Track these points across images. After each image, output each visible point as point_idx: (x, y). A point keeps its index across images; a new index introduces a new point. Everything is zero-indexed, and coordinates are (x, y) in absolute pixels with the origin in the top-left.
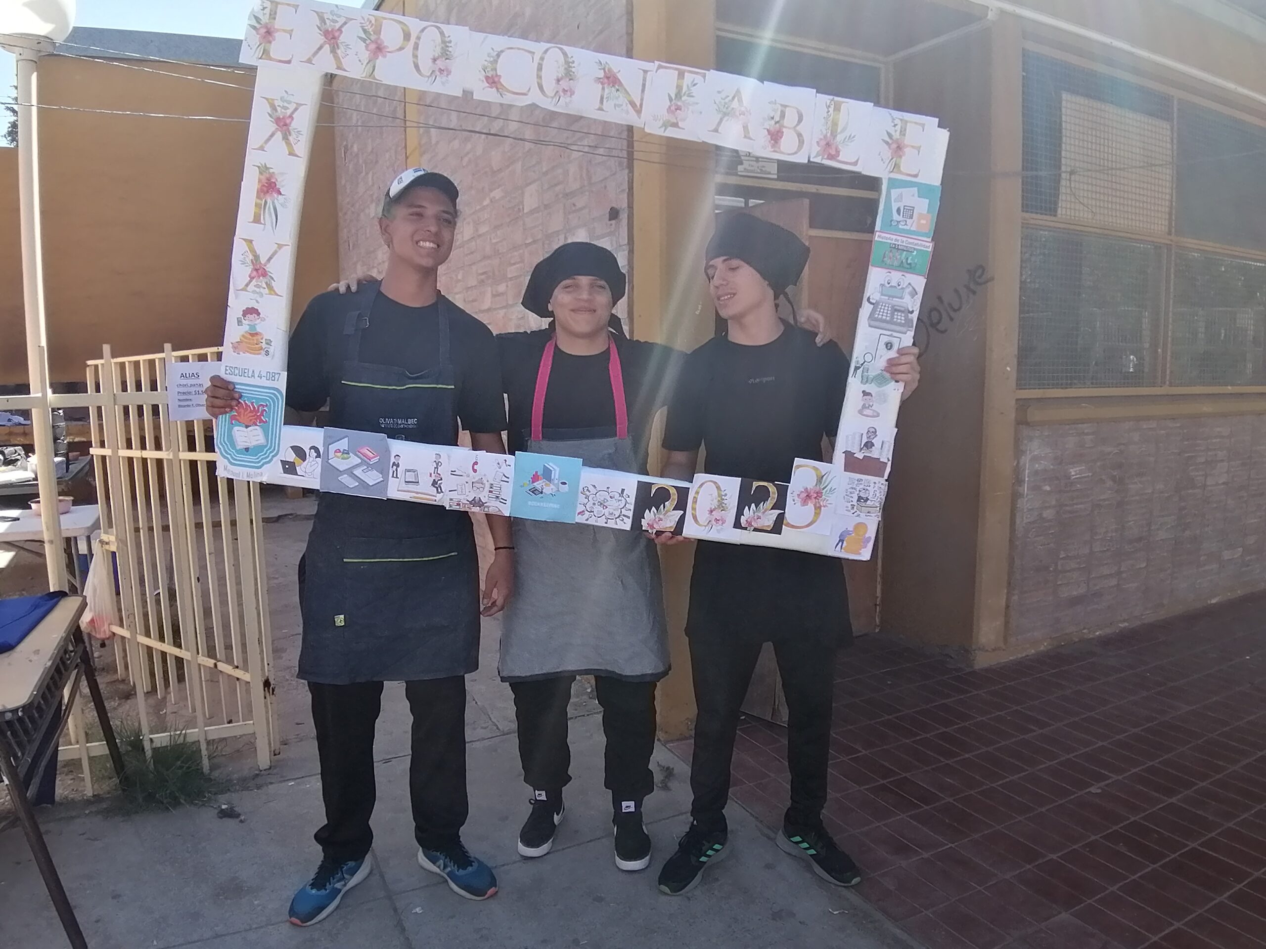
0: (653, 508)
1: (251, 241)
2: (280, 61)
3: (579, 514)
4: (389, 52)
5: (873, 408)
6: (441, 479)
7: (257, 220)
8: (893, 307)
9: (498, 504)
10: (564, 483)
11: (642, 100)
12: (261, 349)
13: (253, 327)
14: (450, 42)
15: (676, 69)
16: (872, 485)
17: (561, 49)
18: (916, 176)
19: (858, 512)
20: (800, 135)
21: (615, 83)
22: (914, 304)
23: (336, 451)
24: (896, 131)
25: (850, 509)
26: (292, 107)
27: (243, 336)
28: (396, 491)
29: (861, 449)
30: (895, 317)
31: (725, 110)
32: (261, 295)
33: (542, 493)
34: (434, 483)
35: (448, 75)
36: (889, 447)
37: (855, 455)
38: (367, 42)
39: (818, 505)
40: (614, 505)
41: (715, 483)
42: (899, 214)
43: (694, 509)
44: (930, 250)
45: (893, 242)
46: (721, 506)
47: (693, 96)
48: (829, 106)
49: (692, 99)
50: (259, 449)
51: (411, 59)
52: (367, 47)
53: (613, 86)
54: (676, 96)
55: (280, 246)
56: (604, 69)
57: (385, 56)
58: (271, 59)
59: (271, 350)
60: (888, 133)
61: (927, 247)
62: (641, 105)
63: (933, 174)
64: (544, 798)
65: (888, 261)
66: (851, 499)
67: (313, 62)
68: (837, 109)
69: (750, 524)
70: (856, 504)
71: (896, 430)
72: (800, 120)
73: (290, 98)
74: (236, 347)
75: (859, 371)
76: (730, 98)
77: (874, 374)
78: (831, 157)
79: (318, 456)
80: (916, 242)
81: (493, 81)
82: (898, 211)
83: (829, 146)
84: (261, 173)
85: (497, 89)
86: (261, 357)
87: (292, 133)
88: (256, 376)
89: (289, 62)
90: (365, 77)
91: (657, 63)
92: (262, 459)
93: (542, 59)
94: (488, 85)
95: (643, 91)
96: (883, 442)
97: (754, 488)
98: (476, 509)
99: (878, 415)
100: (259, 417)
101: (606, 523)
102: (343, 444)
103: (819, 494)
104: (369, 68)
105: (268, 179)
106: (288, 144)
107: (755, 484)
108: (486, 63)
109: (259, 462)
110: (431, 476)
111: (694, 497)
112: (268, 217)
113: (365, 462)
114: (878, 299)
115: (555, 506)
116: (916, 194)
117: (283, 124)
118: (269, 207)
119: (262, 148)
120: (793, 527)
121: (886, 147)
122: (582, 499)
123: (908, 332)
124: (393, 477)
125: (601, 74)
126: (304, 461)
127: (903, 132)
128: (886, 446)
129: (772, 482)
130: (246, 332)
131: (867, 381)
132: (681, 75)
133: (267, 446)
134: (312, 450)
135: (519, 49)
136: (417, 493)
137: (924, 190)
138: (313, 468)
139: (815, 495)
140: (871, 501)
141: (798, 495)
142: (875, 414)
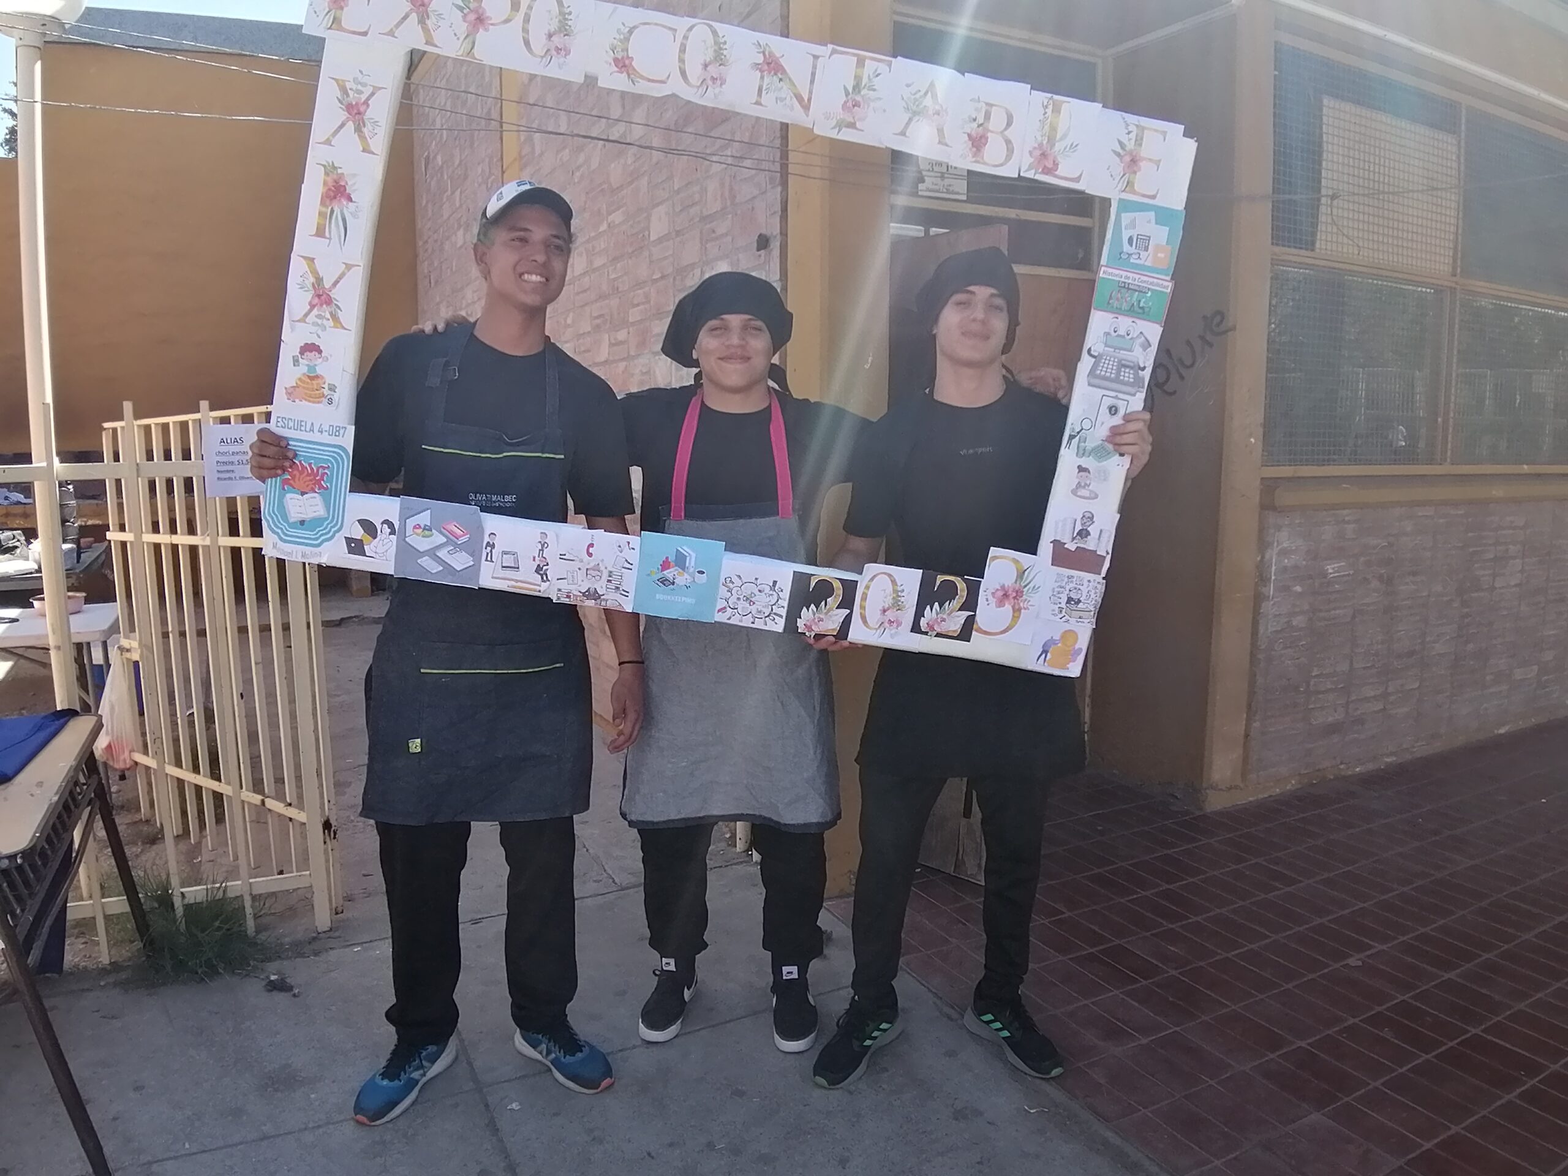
0: (812, 605)
1: (312, 260)
2: (354, 33)
3: (719, 611)
4: (492, 24)
5: (1090, 487)
6: (547, 564)
7: (320, 233)
8: (1120, 361)
9: (617, 596)
10: (701, 572)
11: (811, 92)
12: (324, 396)
13: (312, 368)
14: (570, 13)
15: (854, 55)
16: (1086, 583)
17: (710, 26)
18: (1153, 197)
19: (1067, 617)
20: (1008, 142)
21: (778, 71)
22: (1147, 359)
23: (416, 527)
24: (1130, 140)
25: (1057, 612)
26: (368, 91)
27: (300, 379)
28: (491, 578)
29: (1074, 539)
30: (1122, 374)
31: (914, 108)
32: (324, 328)
33: (673, 583)
34: (539, 569)
35: (566, 55)
36: (1110, 537)
37: (1066, 546)
38: (466, 11)
39: (1017, 607)
40: (763, 601)
41: (890, 576)
42: (1131, 246)
43: (862, 607)
44: (1169, 290)
45: (1123, 280)
46: (897, 605)
47: (874, 90)
48: (1046, 107)
49: (871, 92)
50: (317, 522)
51: (520, 34)
52: (465, 15)
53: (775, 74)
54: (854, 89)
55: (349, 267)
56: (764, 53)
57: (486, 30)
58: (341, 29)
59: (336, 397)
60: (1120, 143)
61: (1164, 287)
62: (810, 99)
63: (1176, 197)
64: (672, 968)
65: (1116, 304)
66: (1058, 600)
67: (396, 35)
68: (1057, 110)
69: (932, 628)
70: (1064, 607)
71: (1119, 516)
72: (1009, 124)
73: (365, 80)
74: (291, 393)
75: (1075, 441)
76: (922, 93)
77: (1093, 445)
78: (1047, 171)
79: (393, 532)
80: (1151, 280)
81: (623, 64)
82: (1130, 240)
83: (1044, 157)
84: (327, 174)
85: (629, 75)
86: (322, 407)
87: (369, 125)
88: (316, 429)
89: (365, 34)
90: (462, 56)
91: (830, 47)
92: (322, 535)
93: (686, 37)
94: (616, 69)
95: (812, 82)
96: (1101, 531)
97: (938, 583)
98: (591, 603)
99: (1096, 497)
100: (318, 483)
101: (753, 623)
102: (424, 518)
103: (1019, 594)
104: (467, 46)
105: (336, 182)
106: (362, 137)
107: (940, 578)
108: (615, 41)
109: (317, 539)
110: (534, 560)
111: (864, 593)
112: (334, 230)
113: (452, 541)
114: (1101, 351)
115: (689, 600)
116: (1153, 221)
117: (356, 112)
118: (337, 217)
119: (328, 142)
120: (986, 633)
121: (1117, 159)
122: (723, 591)
123: (1138, 394)
124: (486, 560)
125: (760, 59)
126: (375, 537)
127: (1139, 141)
128: (1105, 536)
129: (961, 575)
130: (304, 374)
131: (1083, 454)
132: (861, 63)
133: (327, 519)
134: (385, 526)
135: (656, 24)
136: (517, 581)
137: (1163, 215)
138: (386, 548)
139: (1014, 594)
140: (1084, 603)
141: (993, 594)
142: (1093, 495)
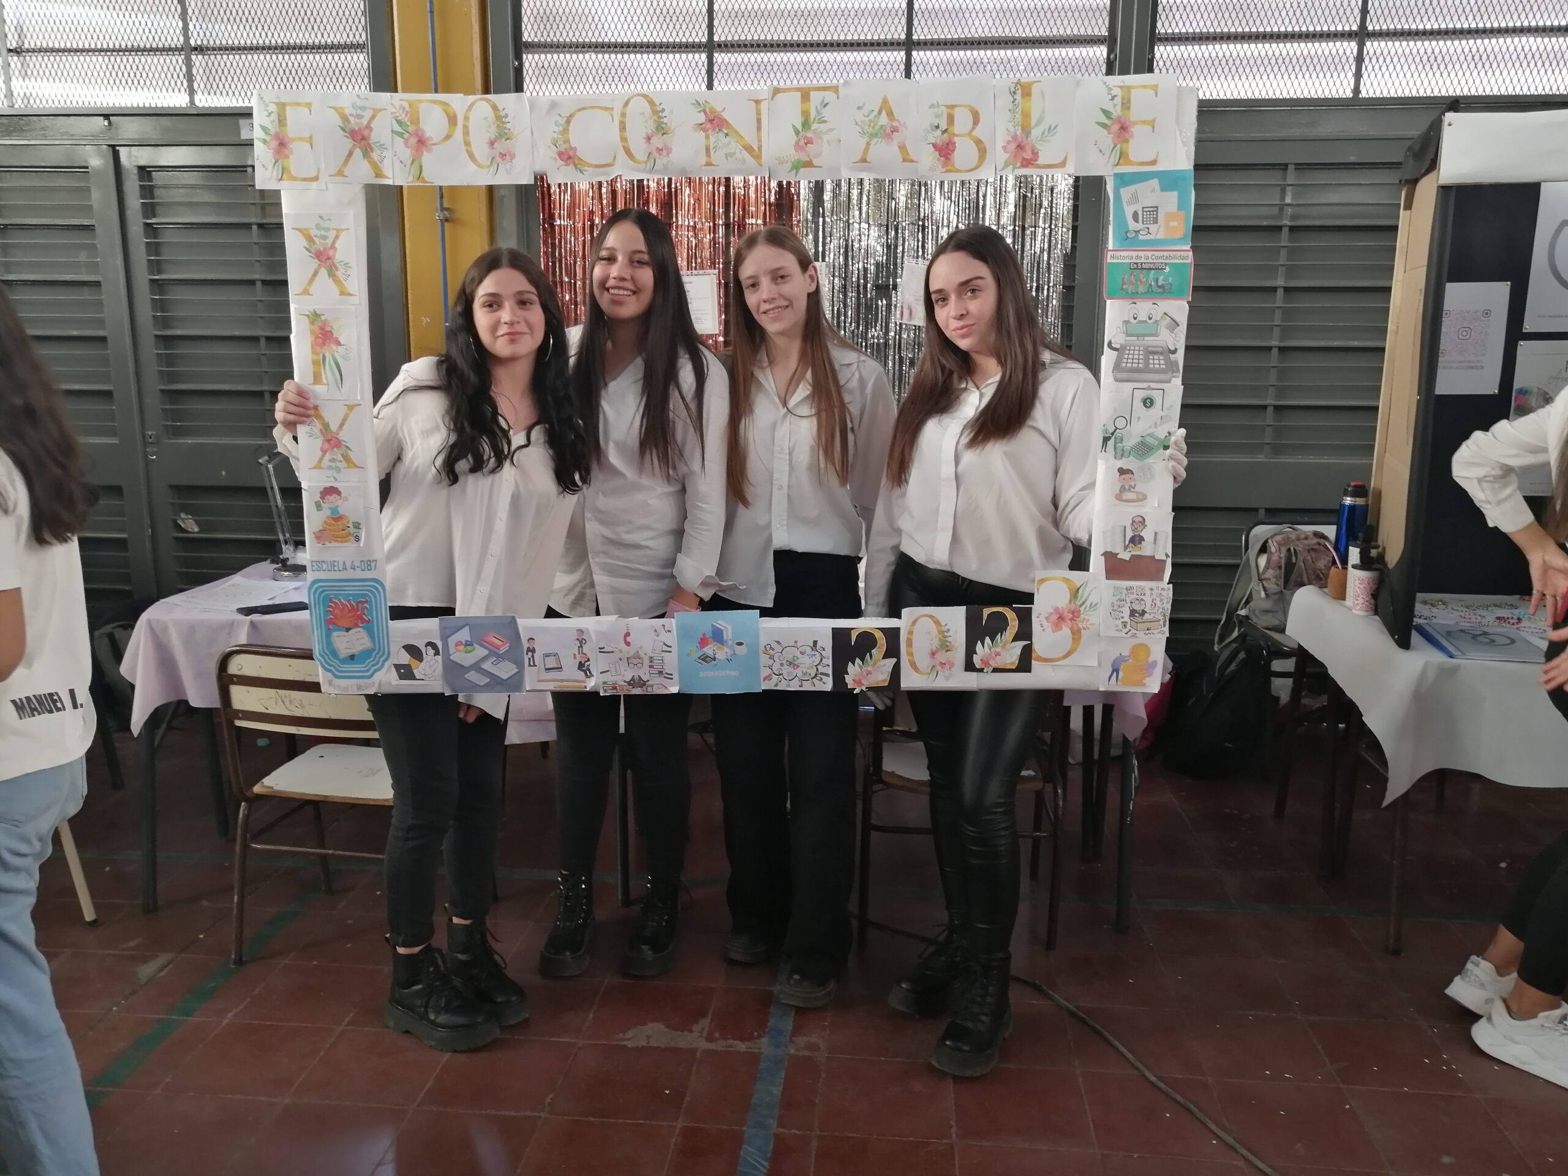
0: (858, 659)
2: (305, 180)
3: (765, 679)
4: (435, 144)
7: (317, 380)
8: (1145, 349)
9: (662, 680)
10: (740, 644)
16: (1148, 592)
18: (1154, 163)
19: (1133, 631)
20: (978, 142)
21: (723, 127)
22: (1178, 340)
23: (459, 644)
25: (1121, 627)
28: (537, 681)
29: (1127, 547)
30: (1151, 361)
32: (339, 470)
33: (714, 659)
35: (511, 159)
36: (1167, 537)
37: (1119, 556)
38: (406, 135)
39: (1075, 628)
40: (807, 662)
41: (931, 617)
42: (1137, 222)
44: (1190, 259)
45: (1134, 261)
46: (946, 646)
47: (825, 122)
48: (1015, 93)
49: (822, 125)
50: (366, 654)
51: (464, 148)
52: (406, 142)
53: (720, 130)
54: (803, 125)
55: (351, 408)
56: (704, 111)
57: (430, 151)
58: (294, 179)
60: (1104, 111)
61: (1184, 258)
62: (760, 148)
63: (1181, 154)
65: (1130, 289)
66: (1121, 615)
67: (346, 174)
68: (1027, 92)
69: (987, 664)
70: (1129, 621)
71: (1173, 515)
72: (976, 121)
73: (327, 224)
75: (1111, 443)
76: (876, 113)
77: (1129, 445)
78: (1026, 163)
79: (437, 653)
80: (1166, 254)
81: (568, 157)
82: (1135, 216)
83: (1021, 150)
84: (312, 323)
85: (575, 166)
87: (339, 267)
88: (348, 567)
89: (316, 178)
90: (412, 182)
92: (373, 666)
93: (623, 115)
94: (563, 163)
95: (759, 128)
96: (1155, 534)
97: (985, 617)
100: (360, 618)
102: (464, 635)
103: (1075, 614)
104: (415, 170)
105: (322, 329)
106: (337, 281)
108: (555, 135)
109: (367, 671)
110: (575, 658)
111: (908, 639)
112: (329, 378)
114: (1123, 342)
115: (734, 673)
116: (1159, 189)
117: (324, 257)
118: (330, 362)
119: (306, 292)
120: (1046, 660)
121: (1105, 131)
122: (764, 659)
123: (1174, 379)
124: (530, 665)
125: (702, 118)
127: (1126, 104)
128: (1161, 537)
129: (1010, 606)
131: (1122, 455)
132: (805, 94)
133: (374, 650)
134: (429, 648)
135: (592, 107)
136: (562, 681)
137: (1168, 181)
138: (433, 668)
139: (1071, 616)
140: (1150, 614)
141: (1047, 618)
142: (1140, 497)
